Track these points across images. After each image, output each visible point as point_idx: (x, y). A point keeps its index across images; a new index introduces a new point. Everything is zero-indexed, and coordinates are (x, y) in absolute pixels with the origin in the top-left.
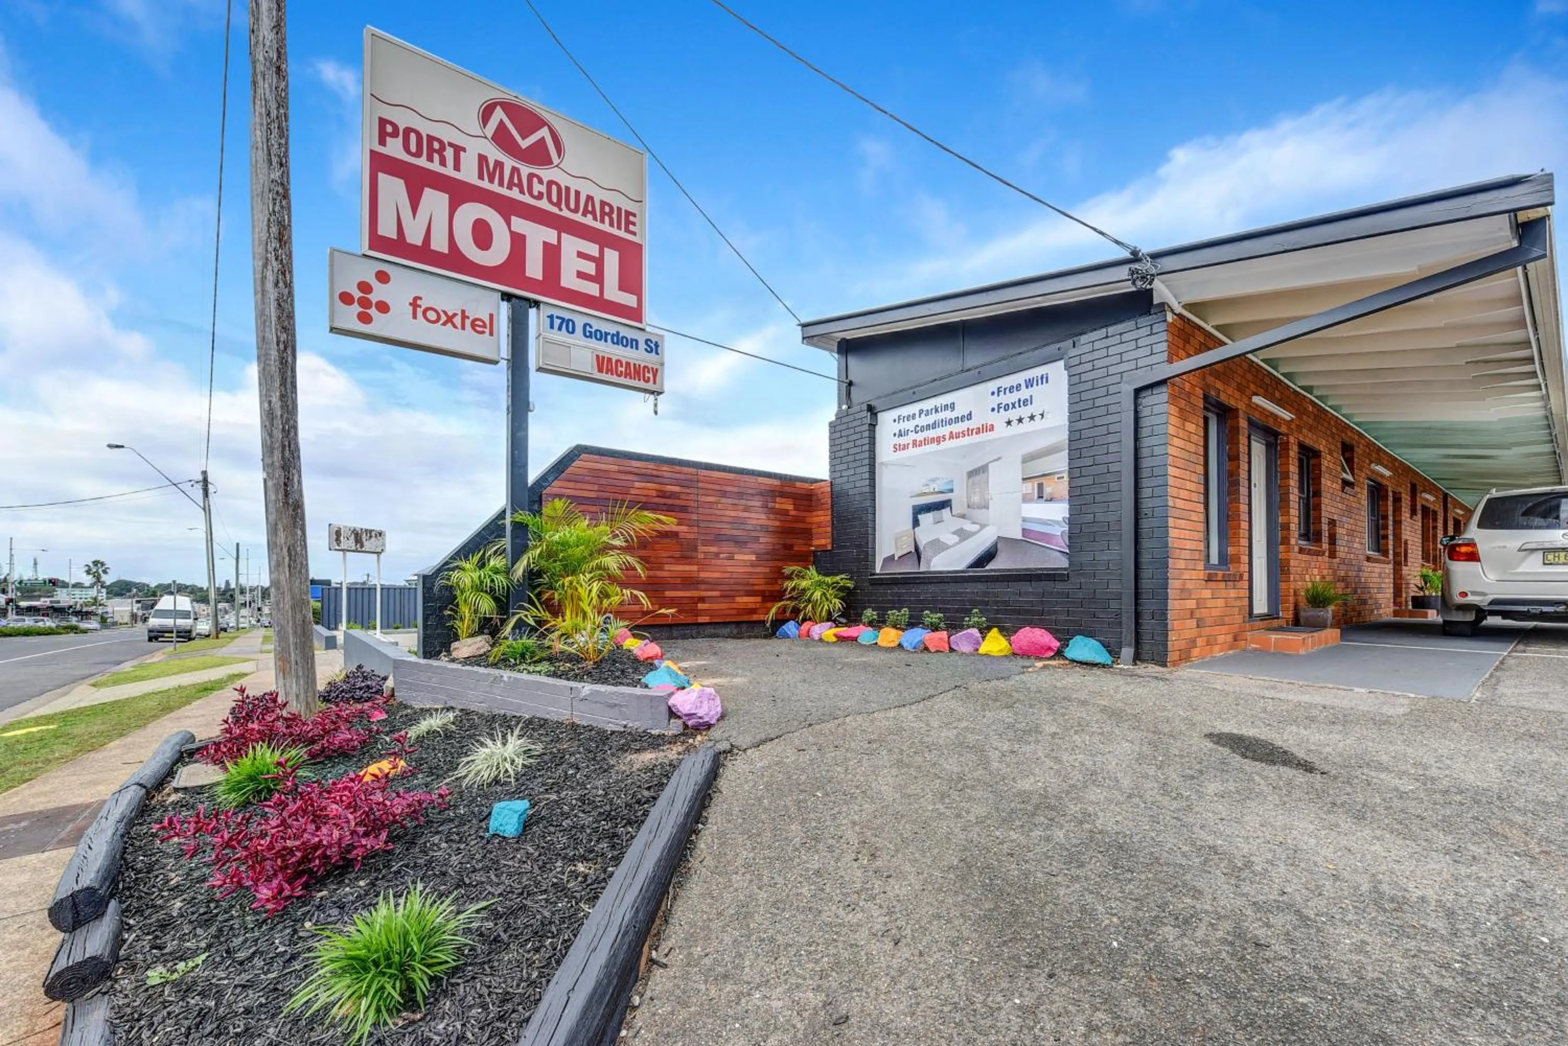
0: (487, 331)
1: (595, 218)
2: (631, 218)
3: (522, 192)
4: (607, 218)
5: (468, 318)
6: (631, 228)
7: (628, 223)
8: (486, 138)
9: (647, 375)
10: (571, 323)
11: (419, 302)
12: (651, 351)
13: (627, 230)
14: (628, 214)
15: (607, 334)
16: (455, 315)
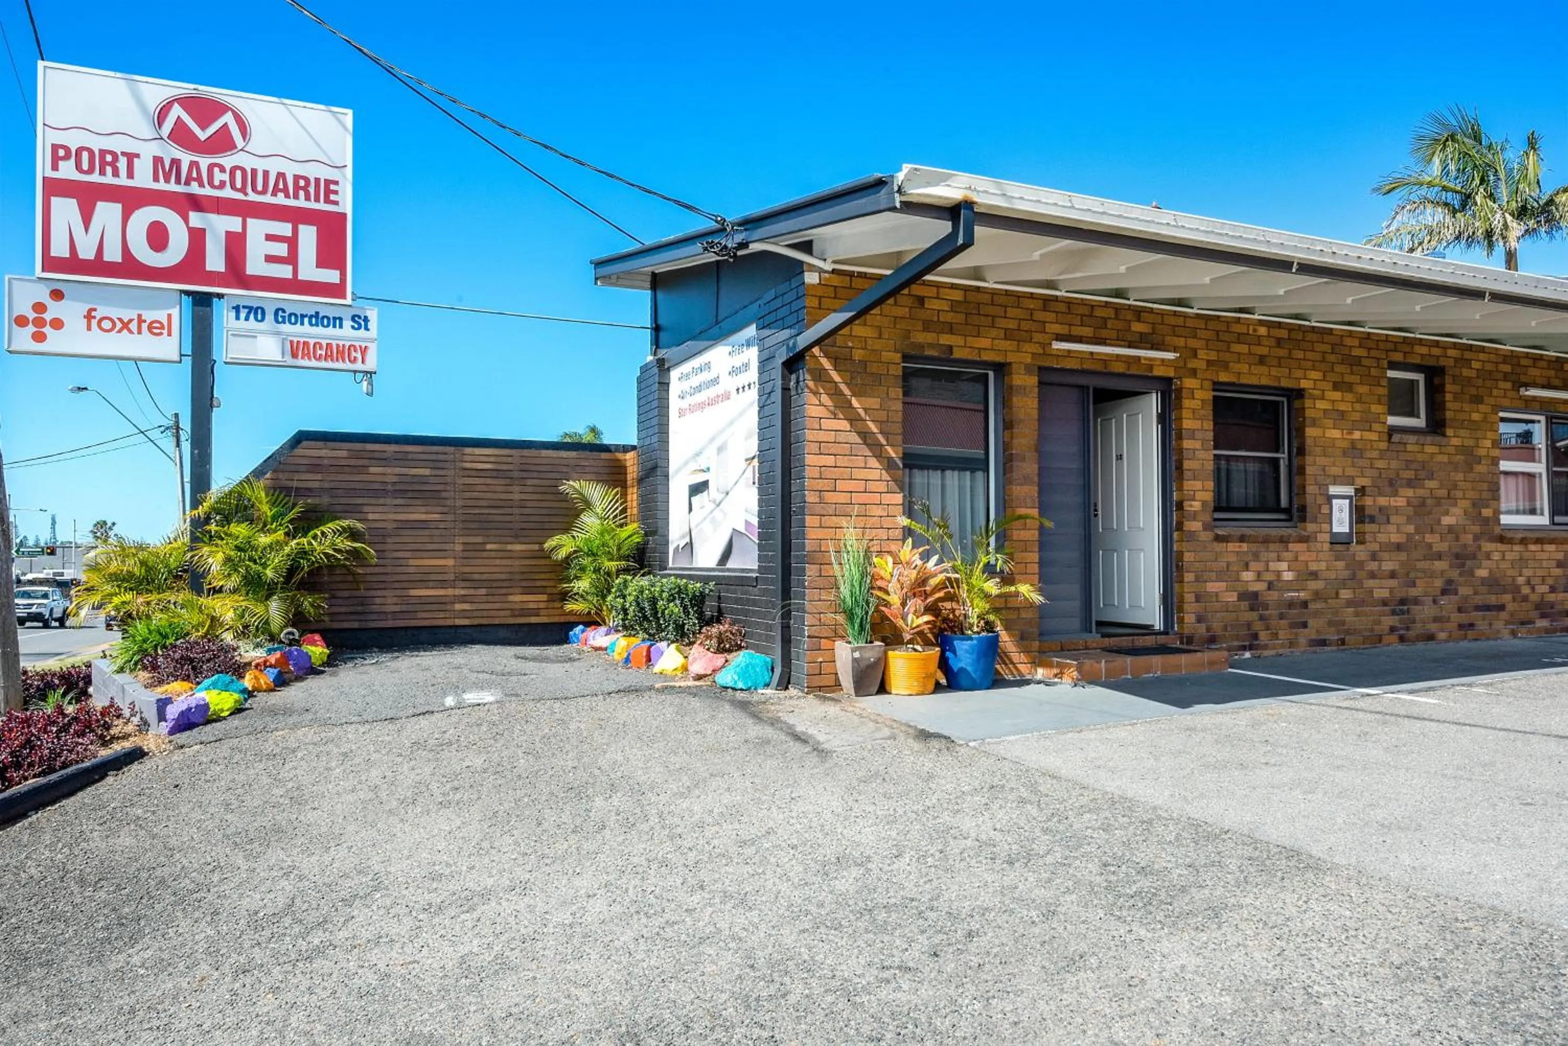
0: (165, 332)
1: (287, 196)
2: (333, 187)
3: (201, 185)
4: (302, 193)
5: (145, 321)
6: (333, 197)
7: (328, 192)
8: (162, 138)
9: (353, 354)
10: (259, 311)
11: (93, 314)
12: (359, 328)
13: (328, 201)
14: (328, 182)
15: (303, 316)
16: (131, 321)
